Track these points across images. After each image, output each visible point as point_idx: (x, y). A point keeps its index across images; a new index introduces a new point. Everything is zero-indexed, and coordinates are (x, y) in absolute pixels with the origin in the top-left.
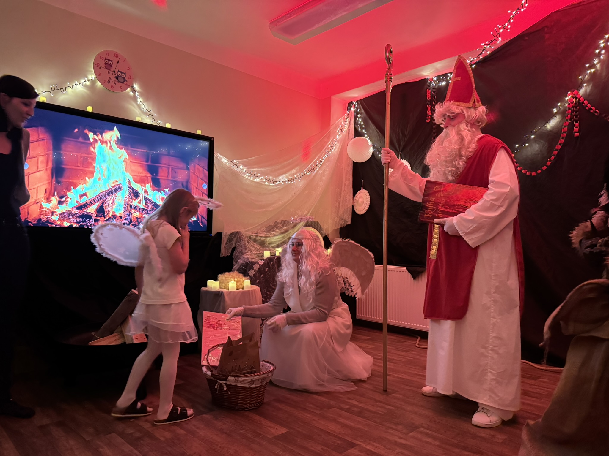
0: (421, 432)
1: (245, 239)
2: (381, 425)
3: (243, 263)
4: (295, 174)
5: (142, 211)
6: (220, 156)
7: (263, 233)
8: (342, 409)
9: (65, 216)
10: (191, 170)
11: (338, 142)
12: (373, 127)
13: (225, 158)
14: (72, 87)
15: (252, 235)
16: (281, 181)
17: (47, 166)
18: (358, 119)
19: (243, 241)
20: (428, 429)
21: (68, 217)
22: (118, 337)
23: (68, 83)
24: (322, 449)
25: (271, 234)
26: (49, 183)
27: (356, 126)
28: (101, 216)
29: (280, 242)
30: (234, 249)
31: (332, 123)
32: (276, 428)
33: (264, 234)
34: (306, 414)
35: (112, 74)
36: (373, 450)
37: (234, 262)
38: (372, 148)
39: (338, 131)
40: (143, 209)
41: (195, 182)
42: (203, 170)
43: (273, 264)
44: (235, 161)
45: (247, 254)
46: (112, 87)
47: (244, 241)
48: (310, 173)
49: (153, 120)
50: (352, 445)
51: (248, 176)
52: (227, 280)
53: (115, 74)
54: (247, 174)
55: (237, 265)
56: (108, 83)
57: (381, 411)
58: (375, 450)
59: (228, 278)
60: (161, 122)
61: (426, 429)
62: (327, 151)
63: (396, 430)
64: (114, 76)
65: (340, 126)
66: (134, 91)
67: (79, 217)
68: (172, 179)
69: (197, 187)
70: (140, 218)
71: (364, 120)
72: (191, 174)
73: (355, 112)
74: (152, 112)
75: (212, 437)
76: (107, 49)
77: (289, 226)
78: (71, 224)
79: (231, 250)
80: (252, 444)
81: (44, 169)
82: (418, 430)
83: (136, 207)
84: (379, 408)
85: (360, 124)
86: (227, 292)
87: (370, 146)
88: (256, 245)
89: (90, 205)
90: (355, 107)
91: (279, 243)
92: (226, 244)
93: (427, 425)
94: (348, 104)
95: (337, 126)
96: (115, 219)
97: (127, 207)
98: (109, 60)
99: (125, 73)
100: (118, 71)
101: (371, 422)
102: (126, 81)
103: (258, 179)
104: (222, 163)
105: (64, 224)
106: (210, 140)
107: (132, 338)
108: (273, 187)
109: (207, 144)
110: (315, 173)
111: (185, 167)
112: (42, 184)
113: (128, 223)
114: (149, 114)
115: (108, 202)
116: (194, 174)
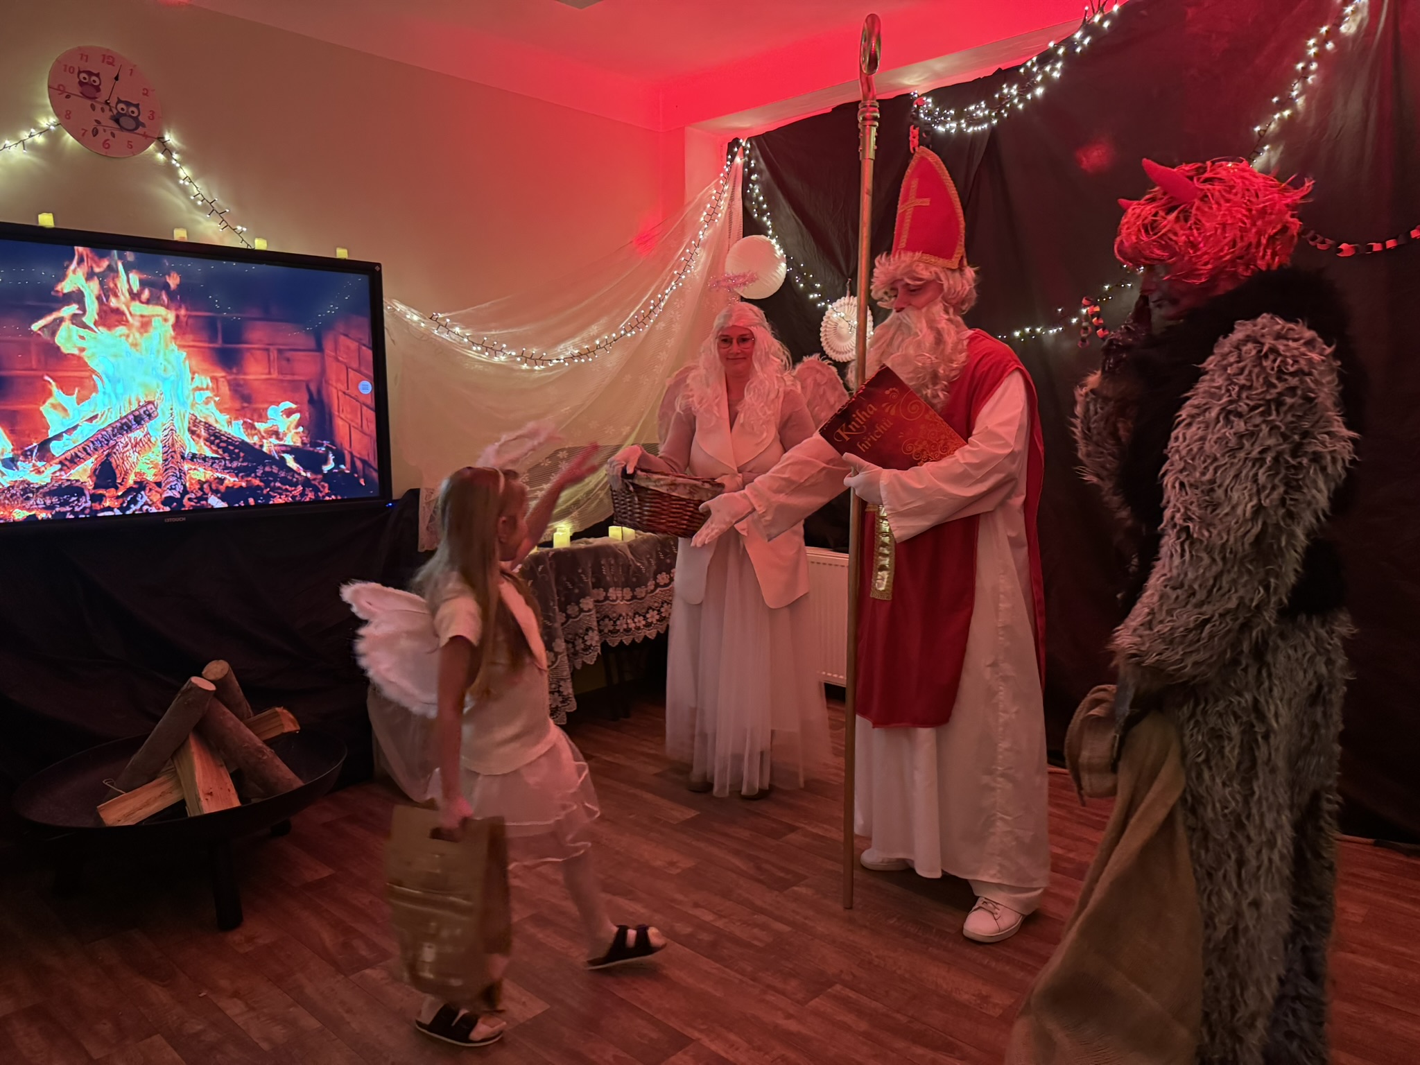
0: (834, 998)
4: (597, 337)
5: (213, 463)
6: (400, 307)
9: (13, 494)
10: (327, 351)
11: (704, 246)
12: (788, 211)
13: (415, 312)
16: (561, 357)
18: (751, 185)
20: (852, 989)
21: (23, 496)
22: (165, 787)
27: (748, 204)
28: (106, 487)
31: (685, 203)
32: (524, 1003)
35: (103, 110)
36: (723, 1054)
38: (784, 265)
39: (702, 219)
40: (212, 458)
41: (338, 380)
42: (359, 349)
44: (440, 316)
46: (106, 144)
49: (224, 224)
50: (680, 1042)
51: (477, 351)
53: (111, 110)
54: (474, 348)
56: (94, 136)
57: (758, 939)
58: (727, 1053)
60: (245, 229)
61: (847, 986)
62: (675, 272)
63: (783, 993)
64: (108, 114)
65: (709, 206)
66: (167, 150)
68: (281, 377)
69: (347, 391)
70: (207, 481)
71: (766, 192)
72: (329, 361)
73: (744, 168)
74: (220, 204)
76: (82, 45)
78: (33, 513)
82: (829, 990)
83: (194, 457)
84: (756, 931)
85: (757, 201)
87: (779, 261)
89: (75, 463)
90: (744, 155)
93: (852, 974)
94: (729, 144)
95: (699, 207)
96: (144, 489)
97: (172, 457)
98: (90, 74)
99: (138, 104)
100: (116, 100)
101: (732, 973)
102: (143, 125)
103: (503, 358)
104: (407, 325)
105: (13, 514)
106: (370, 272)
107: (197, 798)
108: (542, 374)
109: (364, 281)
110: (649, 332)
111: (312, 344)
113: (178, 496)
114: (211, 210)
115: (121, 450)
116: (336, 359)
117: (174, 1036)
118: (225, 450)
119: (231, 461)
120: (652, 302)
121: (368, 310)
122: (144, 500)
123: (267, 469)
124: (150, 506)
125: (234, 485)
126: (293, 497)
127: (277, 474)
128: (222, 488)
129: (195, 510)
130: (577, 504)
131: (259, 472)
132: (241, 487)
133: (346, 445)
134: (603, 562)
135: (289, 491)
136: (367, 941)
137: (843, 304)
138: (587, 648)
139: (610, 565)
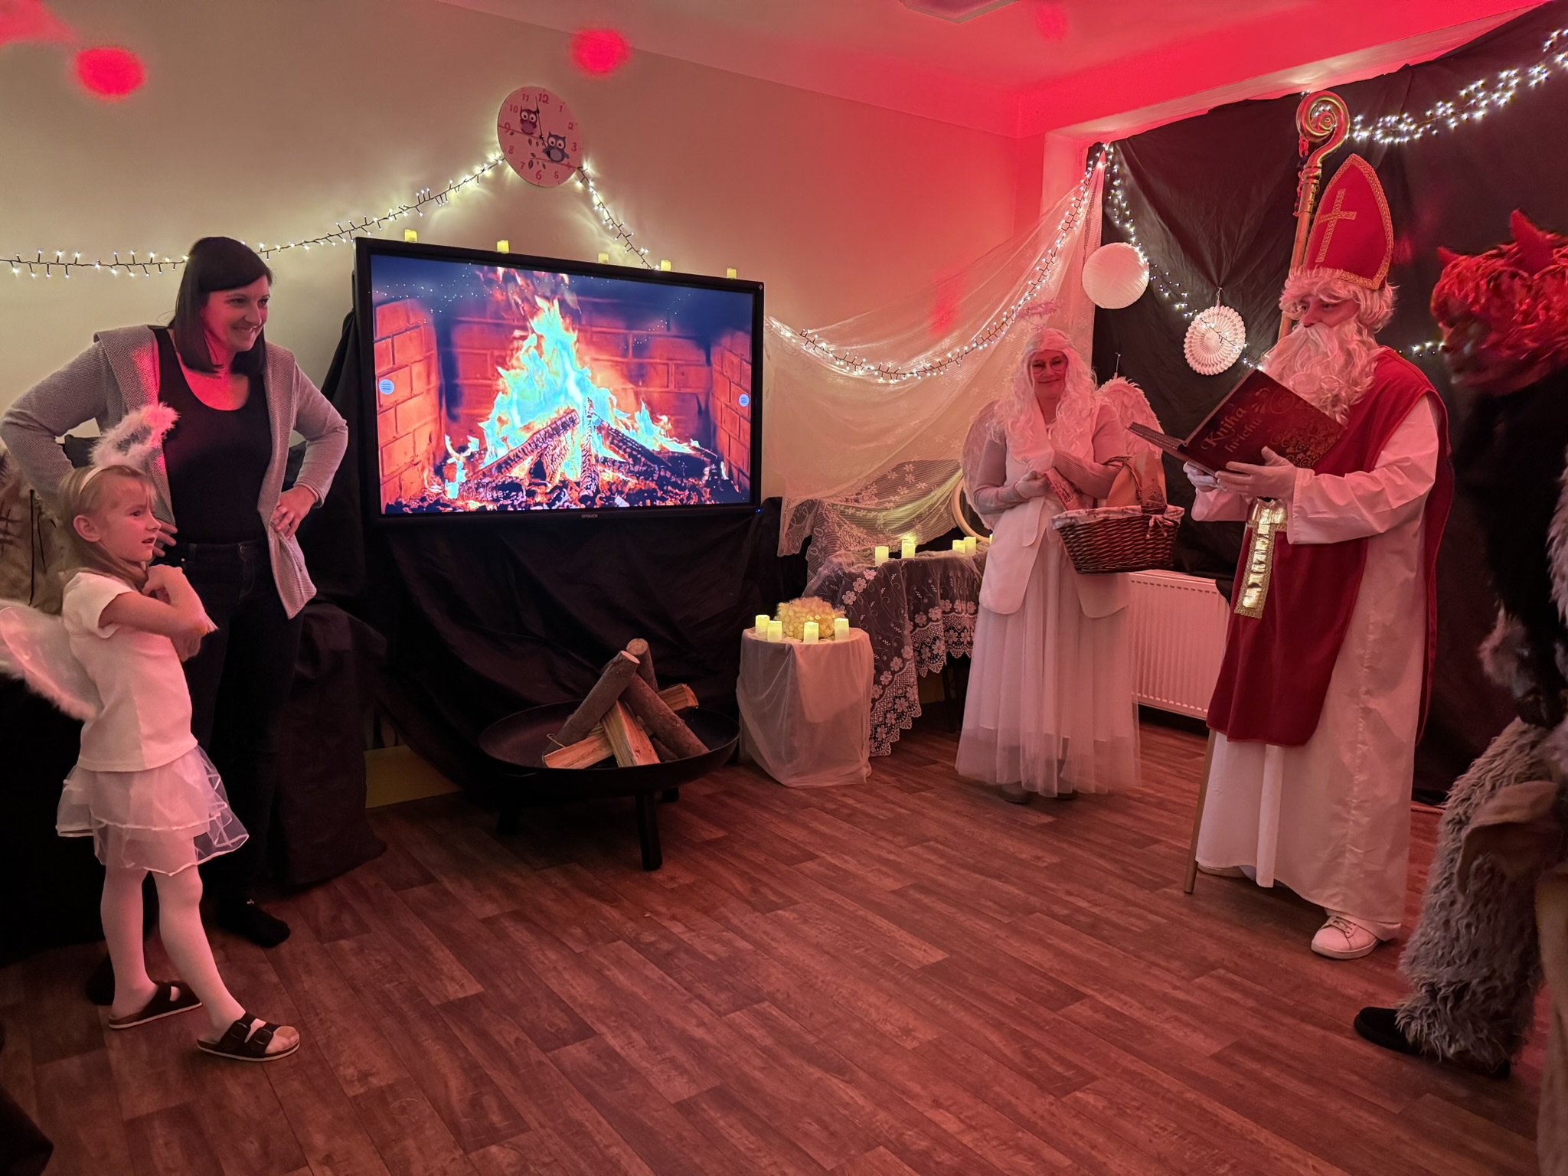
0: (1220, 979)
1: (833, 517)
2: (1134, 956)
3: (828, 576)
4: (949, 350)
5: (620, 467)
6: (776, 324)
7: (870, 498)
8: (1054, 916)
9: (469, 488)
10: (714, 366)
11: (1060, 255)
12: (1153, 216)
13: (788, 328)
14: (457, 189)
15: (847, 507)
16: (914, 371)
17: (429, 382)
18: (1113, 191)
19: (828, 522)
20: (1235, 973)
21: (477, 489)
22: (597, 744)
23: (451, 182)
24: (1017, 999)
25: (891, 501)
26: (435, 420)
27: (1108, 210)
28: (538, 485)
29: (912, 517)
30: (808, 541)
31: (1044, 210)
32: (925, 950)
33: (874, 502)
34: (981, 923)
35: (537, 144)
36: (1118, 1009)
37: (809, 571)
38: (1147, 273)
39: (1060, 227)
40: (620, 462)
41: (722, 394)
42: (741, 363)
43: (897, 579)
44: (809, 332)
45: (838, 553)
46: (539, 176)
47: (830, 524)
48: (986, 345)
49: (629, 246)
50: (1078, 996)
51: (839, 366)
52: (798, 618)
53: (543, 144)
54: (838, 363)
55: (815, 578)
56: (530, 168)
57: (1137, 927)
58: (1123, 1009)
59: (802, 612)
60: (647, 251)
61: (1231, 972)
62: (1030, 283)
63: (1168, 970)
64: (541, 147)
65: (1067, 213)
66: (584, 178)
67: (498, 488)
68: (677, 390)
69: (728, 402)
70: (614, 483)
71: (1130, 196)
72: (716, 375)
73: (1105, 173)
74: (626, 227)
75: (804, 960)
76: (523, 86)
77: (930, 481)
78: (483, 505)
79: (801, 542)
80: (882, 980)
81: (423, 390)
82: (1213, 972)
83: (605, 460)
84: (1132, 920)
85: (1119, 207)
86: (801, 647)
87: (1142, 269)
88: (857, 531)
89: (517, 462)
90: (1107, 160)
91: (908, 520)
92: (790, 526)
93: (1235, 963)
94: (1089, 149)
95: (1057, 216)
96: (566, 488)
97: (589, 460)
98: (529, 112)
99: (565, 138)
100: (548, 135)
101: (1116, 949)
102: (568, 158)
103: (861, 372)
104: (781, 340)
105: (470, 505)
106: (754, 291)
107: (630, 753)
108: (896, 388)
109: (749, 298)
110: (999, 344)
111: (704, 358)
112: (424, 421)
113: (592, 495)
114: (619, 233)
115: (551, 453)
116: (722, 373)
117: (635, 943)
118: (631, 455)
119: (634, 466)
120: (1005, 313)
121: (750, 328)
122: (566, 497)
123: (662, 473)
124: (571, 503)
125: (636, 487)
126: (681, 500)
127: (670, 478)
129: (602, 508)
130: (919, 517)
131: (656, 476)
132: (640, 489)
133: (725, 453)
134: (951, 574)
135: (676, 494)
136: (772, 889)
137: (1214, 314)
138: (934, 657)
139: (957, 577)
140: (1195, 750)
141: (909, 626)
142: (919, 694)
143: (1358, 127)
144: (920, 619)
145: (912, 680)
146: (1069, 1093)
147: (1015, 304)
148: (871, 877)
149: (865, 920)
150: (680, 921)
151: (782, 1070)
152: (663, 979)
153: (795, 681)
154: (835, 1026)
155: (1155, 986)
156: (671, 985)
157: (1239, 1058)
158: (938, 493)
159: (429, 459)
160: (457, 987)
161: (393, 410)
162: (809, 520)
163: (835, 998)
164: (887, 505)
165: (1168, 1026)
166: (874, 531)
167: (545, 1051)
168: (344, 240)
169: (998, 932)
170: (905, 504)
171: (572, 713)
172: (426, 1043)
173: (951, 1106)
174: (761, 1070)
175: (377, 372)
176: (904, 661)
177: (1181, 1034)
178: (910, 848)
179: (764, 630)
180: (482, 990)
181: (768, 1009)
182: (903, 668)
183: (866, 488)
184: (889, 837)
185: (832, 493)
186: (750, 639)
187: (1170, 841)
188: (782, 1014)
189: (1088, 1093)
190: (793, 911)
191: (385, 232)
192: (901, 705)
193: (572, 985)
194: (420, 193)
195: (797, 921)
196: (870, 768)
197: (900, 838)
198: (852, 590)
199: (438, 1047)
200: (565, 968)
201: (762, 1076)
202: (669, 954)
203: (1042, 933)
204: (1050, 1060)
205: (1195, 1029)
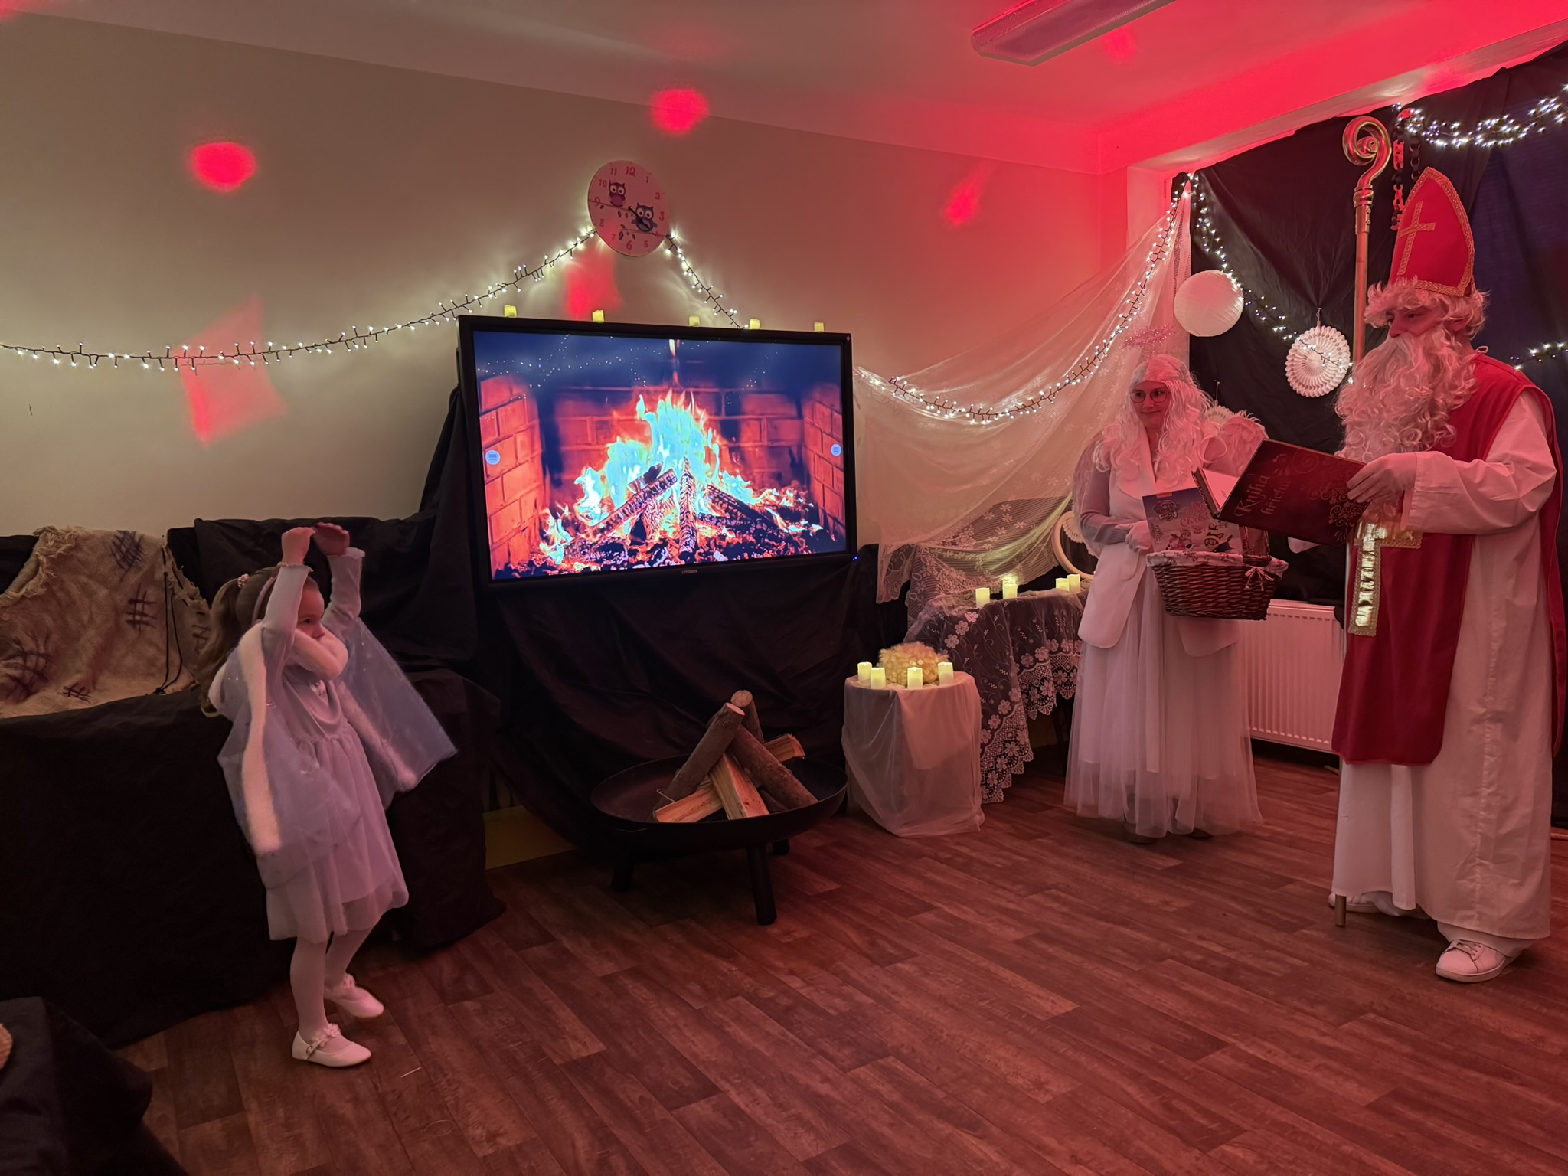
1: (931, 561)
2: (1276, 1002)
3: (929, 621)
4: (1041, 387)
6: (865, 373)
7: (968, 541)
8: (1186, 962)
9: (574, 550)
10: (806, 418)
11: (1150, 286)
12: (1244, 242)
13: (877, 377)
14: (552, 264)
15: (946, 551)
16: (1007, 411)
17: (533, 451)
18: (1200, 219)
19: (926, 567)
20: (1386, 1017)
21: (581, 551)
22: (705, 798)
23: (546, 257)
24: (1153, 1049)
25: (989, 542)
26: (540, 487)
27: (1197, 239)
28: (640, 544)
29: (1012, 557)
30: (906, 587)
31: (1130, 245)
32: (1053, 1001)
33: (972, 544)
34: (1110, 972)
35: (626, 215)
36: (1262, 1057)
37: (909, 616)
38: (1241, 299)
39: (1148, 259)
40: (717, 517)
41: (815, 444)
42: (832, 415)
43: (1001, 621)
44: (898, 378)
45: (938, 597)
46: (629, 246)
47: (928, 568)
49: (718, 308)
50: (1219, 1045)
51: (931, 411)
52: (901, 663)
53: (632, 215)
54: (928, 408)
55: (916, 623)
56: (621, 239)
57: (1277, 971)
58: (1266, 1057)
59: (904, 658)
60: (735, 312)
61: (1381, 1016)
62: (1120, 316)
63: (1313, 1015)
64: (631, 219)
65: (1155, 245)
66: (673, 246)
68: (770, 444)
69: (821, 454)
70: (713, 538)
71: (1218, 223)
72: (808, 427)
73: (1192, 203)
74: (715, 290)
75: (927, 1014)
76: (611, 161)
77: (1030, 520)
78: (587, 566)
79: (900, 588)
80: (1010, 1032)
81: (526, 459)
82: (1362, 1017)
83: (703, 516)
84: (1270, 963)
85: (1208, 235)
86: (905, 693)
87: (1236, 295)
88: (956, 574)
89: (618, 523)
90: (1193, 189)
91: (1007, 560)
92: (888, 572)
93: (1385, 1006)
94: (1174, 179)
95: (1144, 248)
96: (666, 546)
97: (687, 517)
98: (617, 185)
99: (652, 208)
100: (636, 205)
101: (1254, 995)
102: (656, 226)
103: (952, 415)
104: (870, 388)
105: (575, 567)
106: (842, 342)
107: (738, 804)
108: (989, 429)
109: (837, 351)
110: (1093, 377)
111: (794, 413)
112: (527, 490)
113: (691, 551)
114: (708, 297)
115: (650, 512)
116: (813, 425)
117: (753, 999)
118: (726, 512)
119: (731, 519)
120: (1097, 347)
121: (840, 377)
122: (666, 555)
123: (759, 527)
124: (671, 560)
125: (733, 541)
126: (779, 551)
127: (767, 531)
128: (724, 544)
129: (702, 563)
130: (1019, 558)
131: (752, 530)
132: (738, 543)
133: (821, 504)
134: (1056, 613)
135: (774, 546)
136: (889, 942)
137: (1315, 336)
138: (1043, 699)
139: (1063, 616)
140: (1324, 785)
141: (1015, 668)
142: (1030, 737)
143: (1456, 134)
144: (1027, 660)
145: (1022, 723)
146: (1213, 1147)
147: (1108, 337)
148: (991, 927)
149: (988, 971)
150: (798, 976)
151: (911, 1126)
152: (784, 1035)
153: (901, 727)
154: (963, 1080)
155: (1302, 1033)
156: (793, 1041)
157: (1398, 1107)
158: (1037, 532)
159: (535, 524)
160: (580, 1046)
161: (500, 478)
162: (907, 565)
163: (962, 1051)
164: (985, 546)
165: (1317, 1075)
166: (974, 573)
167: (670, 1109)
168: (448, 319)
169: (1129, 981)
170: (1003, 545)
171: (680, 768)
172: (552, 1102)
173: (1089, 1161)
174: (891, 1125)
175: (484, 443)
176: (1013, 704)
177: (1333, 1083)
178: (1031, 897)
179: (868, 678)
180: (605, 1048)
181: (894, 1064)
182: (1012, 711)
183: (963, 530)
184: (1008, 886)
185: (929, 536)
186: (854, 688)
187: (1305, 880)
188: (907, 1068)
189: (1237, 1147)
190: (914, 964)
191: (486, 309)
192: (1011, 749)
193: (693, 1042)
194: (517, 269)
195: (917, 974)
196: (983, 815)
197: (1019, 887)
198: (954, 633)
199: (563, 1107)
200: (685, 1025)
201: (890, 1132)
202: (788, 1009)
203: (1175, 980)
204: (1192, 1113)
205: (1347, 1078)
